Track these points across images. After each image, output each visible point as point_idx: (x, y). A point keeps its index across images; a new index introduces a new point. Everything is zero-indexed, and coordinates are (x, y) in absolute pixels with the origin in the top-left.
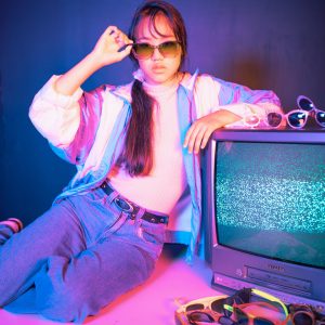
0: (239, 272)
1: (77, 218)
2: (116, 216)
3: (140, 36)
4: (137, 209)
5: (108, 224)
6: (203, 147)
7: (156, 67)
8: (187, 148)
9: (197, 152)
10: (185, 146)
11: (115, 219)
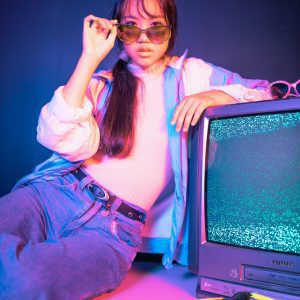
0: (234, 273)
1: (39, 204)
2: (87, 205)
3: (127, 14)
4: (113, 198)
5: (77, 214)
6: (193, 124)
7: (141, 50)
8: (176, 126)
9: (186, 130)
10: (173, 123)
11: (86, 208)
